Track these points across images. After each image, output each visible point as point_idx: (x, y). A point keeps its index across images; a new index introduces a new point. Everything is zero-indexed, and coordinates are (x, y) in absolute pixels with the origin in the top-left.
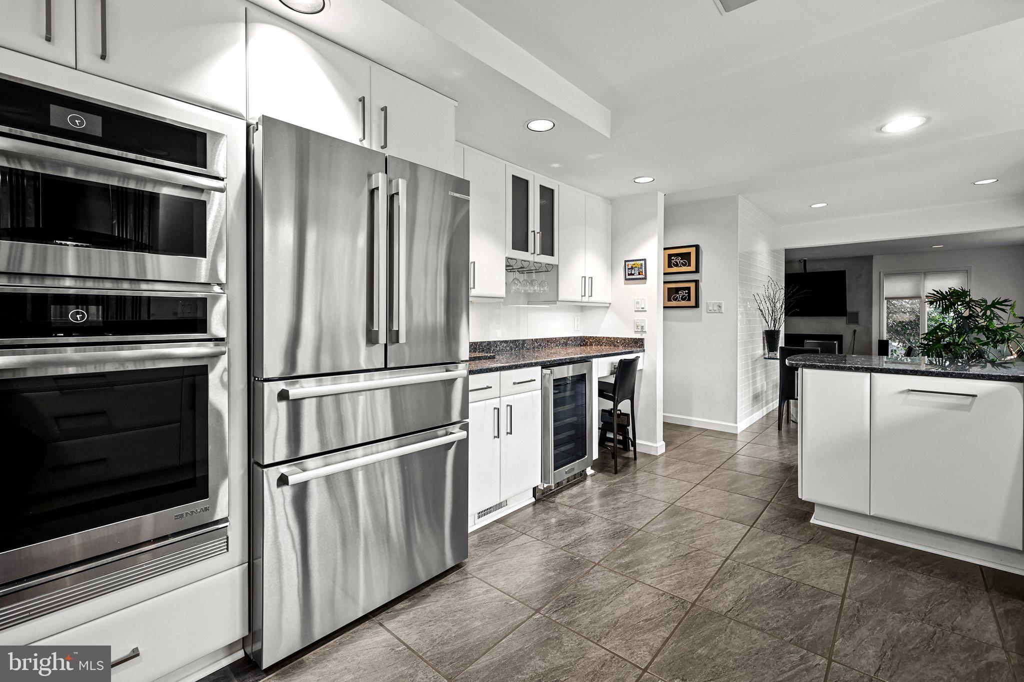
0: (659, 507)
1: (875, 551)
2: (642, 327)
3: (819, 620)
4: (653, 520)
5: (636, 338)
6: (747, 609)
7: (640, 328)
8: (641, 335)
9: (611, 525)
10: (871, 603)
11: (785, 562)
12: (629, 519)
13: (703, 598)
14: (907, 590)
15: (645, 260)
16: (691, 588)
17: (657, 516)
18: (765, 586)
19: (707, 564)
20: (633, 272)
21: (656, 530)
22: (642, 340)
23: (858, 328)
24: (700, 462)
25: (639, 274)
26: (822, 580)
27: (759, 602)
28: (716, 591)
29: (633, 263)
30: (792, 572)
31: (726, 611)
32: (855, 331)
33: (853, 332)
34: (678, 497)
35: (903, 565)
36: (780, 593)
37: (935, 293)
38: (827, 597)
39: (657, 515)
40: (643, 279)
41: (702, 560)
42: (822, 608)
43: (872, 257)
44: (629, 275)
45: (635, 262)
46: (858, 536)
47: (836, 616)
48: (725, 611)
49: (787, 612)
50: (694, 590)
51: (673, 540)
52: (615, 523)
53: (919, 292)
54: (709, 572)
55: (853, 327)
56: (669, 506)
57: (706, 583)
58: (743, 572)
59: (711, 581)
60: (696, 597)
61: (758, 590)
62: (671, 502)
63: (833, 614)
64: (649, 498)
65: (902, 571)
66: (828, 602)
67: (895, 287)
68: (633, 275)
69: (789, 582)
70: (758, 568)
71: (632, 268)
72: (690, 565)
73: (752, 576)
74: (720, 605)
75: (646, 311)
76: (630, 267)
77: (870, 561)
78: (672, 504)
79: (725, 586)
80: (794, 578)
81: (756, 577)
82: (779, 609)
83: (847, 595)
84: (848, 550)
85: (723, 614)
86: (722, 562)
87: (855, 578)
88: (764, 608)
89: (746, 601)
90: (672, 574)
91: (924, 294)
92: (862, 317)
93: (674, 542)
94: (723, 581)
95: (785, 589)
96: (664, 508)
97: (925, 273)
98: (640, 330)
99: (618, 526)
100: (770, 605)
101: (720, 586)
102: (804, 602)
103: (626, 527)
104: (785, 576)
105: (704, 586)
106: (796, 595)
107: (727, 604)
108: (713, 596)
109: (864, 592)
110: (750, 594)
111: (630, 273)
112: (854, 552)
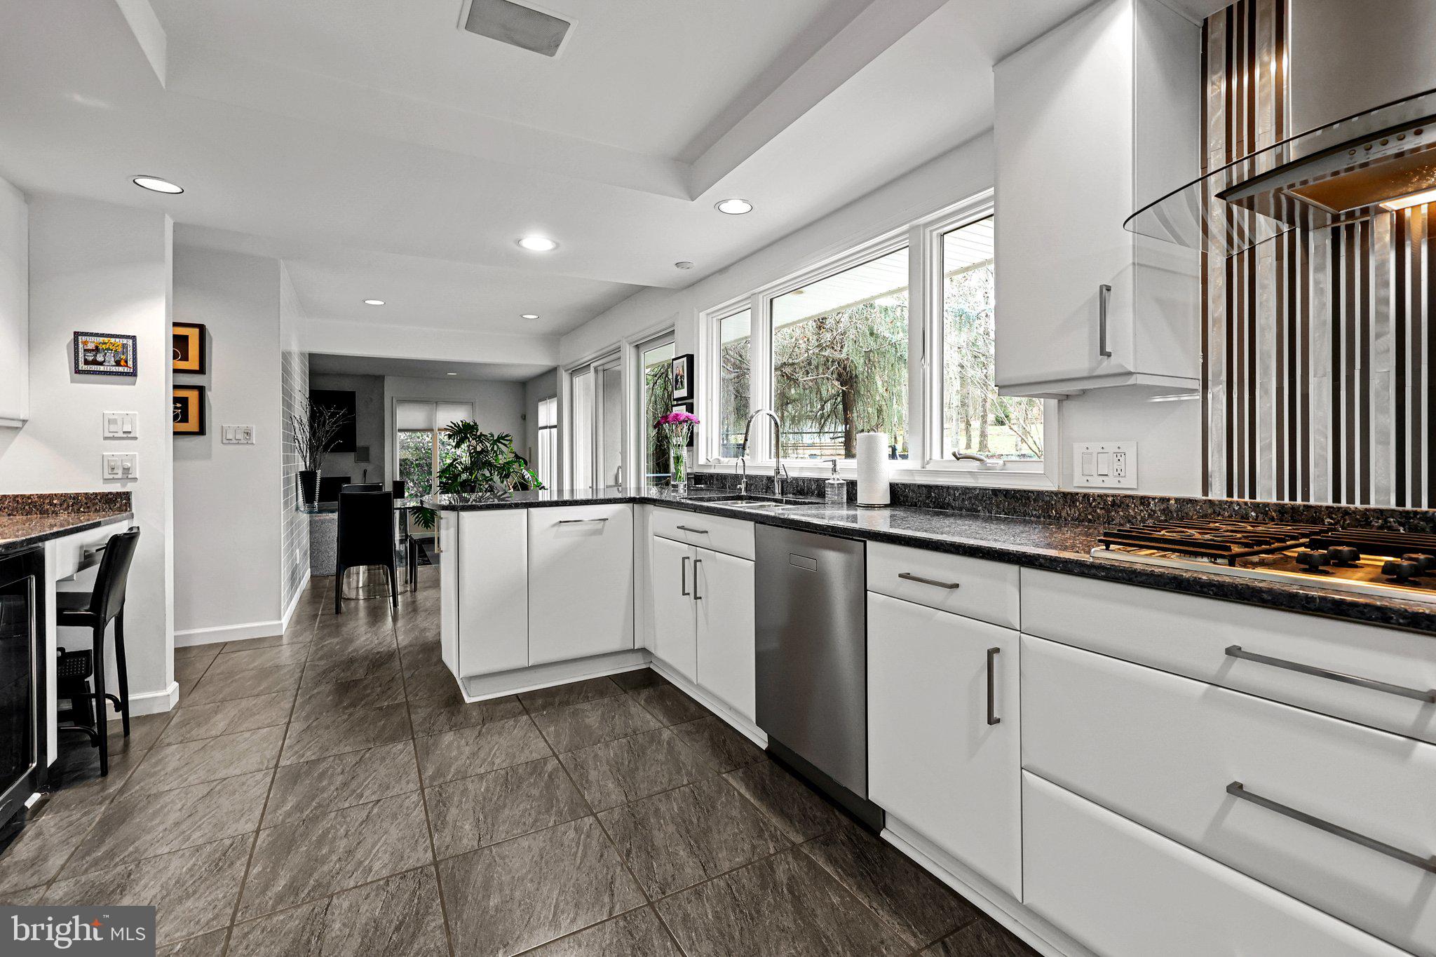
0: (258, 783)
1: (540, 702)
2: (126, 470)
3: (558, 788)
4: (265, 806)
5: (111, 493)
6: (493, 825)
7: (120, 472)
8: (123, 486)
9: (192, 855)
10: (577, 748)
11: (482, 754)
12: (220, 826)
13: (438, 849)
14: (587, 721)
15: (134, 338)
16: (414, 849)
17: (268, 796)
18: (487, 790)
19: (405, 811)
20: (100, 358)
21: (289, 814)
22: (127, 496)
23: (370, 468)
24: (262, 691)
25: (118, 363)
26: (527, 752)
27: (498, 809)
28: (446, 830)
29: (101, 339)
30: (497, 761)
31: (476, 842)
32: (365, 472)
33: (363, 472)
34: (275, 752)
35: (568, 703)
36: (506, 787)
37: (453, 426)
38: (545, 764)
39: (265, 795)
40: (127, 374)
41: (394, 810)
42: (550, 776)
43: (383, 377)
44: (86, 362)
45: (106, 340)
46: (516, 695)
47: (565, 774)
48: (475, 844)
49: (529, 800)
50: (420, 849)
51: (329, 811)
52: (198, 849)
53: (431, 424)
54: (417, 817)
55: (364, 465)
56: (275, 773)
57: (425, 831)
58: (453, 792)
59: (429, 825)
60: (430, 854)
61: (484, 799)
62: (270, 766)
63: (562, 774)
64: (225, 779)
65: (571, 709)
66: (549, 767)
67: (408, 416)
68: (101, 364)
69: (503, 772)
70: (464, 778)
71: (97, 349)
72: (385, 825)
73: (466, 789)
74: (465, 841)
75: (136, 438)
76: (91, 346)
77: (545, 713)
78: (276, 766)
79: (450, 818)
80: (504, 765)
81: (470, 786)
82: (521, 803)
83: (556, 751)
84: (520, 713)
85: (477, 848)
86: (421, 796)
87: (548, 733)
88: (507, 812)
89: (485, 818)
90: (374, 851)
91: (436, 426)
92: (373, 452)
93: (333, 815)
94: (441, 816)
95: (507, 780)
96: (269, 779)
97: (436, 403)
98: (120, 476)
99: (208, 848)
100: (509, 805)
101: (444, 823)
102: (532, 781)
103: (227, 842)
104: (495, 769)
105: (427, 835)
106: (521, 780)
107: (470, 835)
108: (448, 839)
109: (565, 741)
110: (483, 808)
111: (90, 359)
112: (527, 711)
